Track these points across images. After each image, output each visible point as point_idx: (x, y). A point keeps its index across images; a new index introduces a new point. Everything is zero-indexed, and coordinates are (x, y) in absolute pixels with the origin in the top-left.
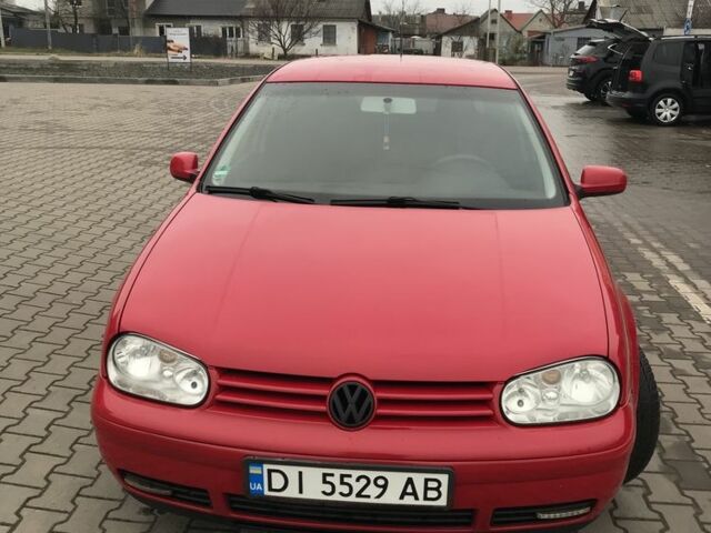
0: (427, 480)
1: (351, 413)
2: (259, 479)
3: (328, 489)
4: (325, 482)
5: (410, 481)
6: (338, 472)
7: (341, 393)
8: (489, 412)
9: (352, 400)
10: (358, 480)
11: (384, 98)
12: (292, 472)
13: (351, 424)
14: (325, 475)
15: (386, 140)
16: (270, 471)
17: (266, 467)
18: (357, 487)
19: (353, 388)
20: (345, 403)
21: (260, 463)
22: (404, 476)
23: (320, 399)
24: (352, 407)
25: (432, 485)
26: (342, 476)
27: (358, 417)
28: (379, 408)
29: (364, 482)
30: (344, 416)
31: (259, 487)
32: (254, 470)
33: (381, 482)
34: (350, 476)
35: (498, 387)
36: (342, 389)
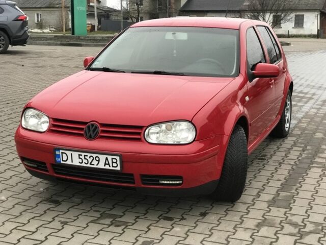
0: (112, 159)
1: (91, 135)
2: (59, 156)
3: (81, 161)
4: (79, 158)
5: (107, 159)
6: (83, 154)
8: (139, 137)
9: (92, 129)
12: (69, 153)
13: (90, 138)
14: (79, 155)
16: (62, 153)
18: (90, 160)
19: (93, 125)
20: (89, 131)
21: (59, 149)
22: (105, 156)
23: (82, 129)
24: (91, 132)
25: (114, 161)
27: (93, 136)
28: (101, 133)
29: (92, 158)
30: (88, 135)
31: (59, 160)
32: (57, 153)
33: (97, 159)
34: (87, 156)
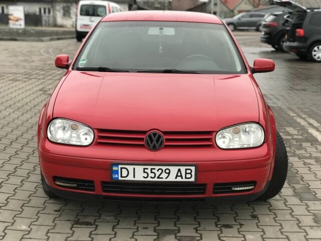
0: (186, 170)
1: (154, 145)
2: (117, 172)
3: (146, 175)
4: (144, 172)
5: (179, 170)
6: (150, 167)
7: (150, 137)
8: (211, 143)
9: (155, 139)
10: (158, 171)
11: (159, 28)
12: (130, 168)
13: (154, 149)
14: (144, 169)
15: (161, 48)
16: (121, 168)
17: (120, 166)
18: (158, 174)
19: (155, 134)
20: (152, 141)
21: (117, 165)
22: (177, 168)
23: (142, 139)
24: (155, 142)
25: (188, 171)
26: (152, 169)
27: (157, 146)
28: (166, 142)
29: (160, 171)
30: (152, 145)
31: (117, 176)
32: (115, 168)
33: (167, 171)
34: (155, 169)
35: (214, 134)
36: (150, 135)
